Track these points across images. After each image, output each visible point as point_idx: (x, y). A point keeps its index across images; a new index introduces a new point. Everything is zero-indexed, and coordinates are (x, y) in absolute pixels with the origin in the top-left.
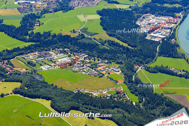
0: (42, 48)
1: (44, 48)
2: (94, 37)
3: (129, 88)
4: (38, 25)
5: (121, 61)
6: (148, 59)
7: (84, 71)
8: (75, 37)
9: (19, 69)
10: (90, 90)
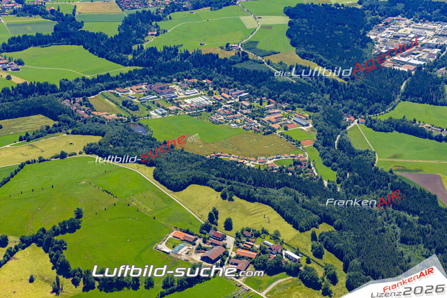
0: (156, 78)
1: (159, 78)
2: (267, 58)
3: (322, 156)
4: (155, 33)
5: (315, 105)
6: (376, 104)
7: (235, 123)
8: (228, 58)
9: (103, 114)
10: (241, 157)
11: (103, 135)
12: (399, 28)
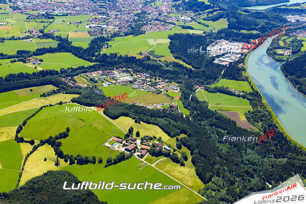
0: (106, 68)
1: (108, 68)
2: (159, 59)
3: (183, 103)
4: (106, 47)
5: (181, 80)
6: (210, 80)
7: (143, 88)
8: (141, 58)
9: (81, 85)
10: (145, 104)
11: (80, 94)
12: (222, 45)
